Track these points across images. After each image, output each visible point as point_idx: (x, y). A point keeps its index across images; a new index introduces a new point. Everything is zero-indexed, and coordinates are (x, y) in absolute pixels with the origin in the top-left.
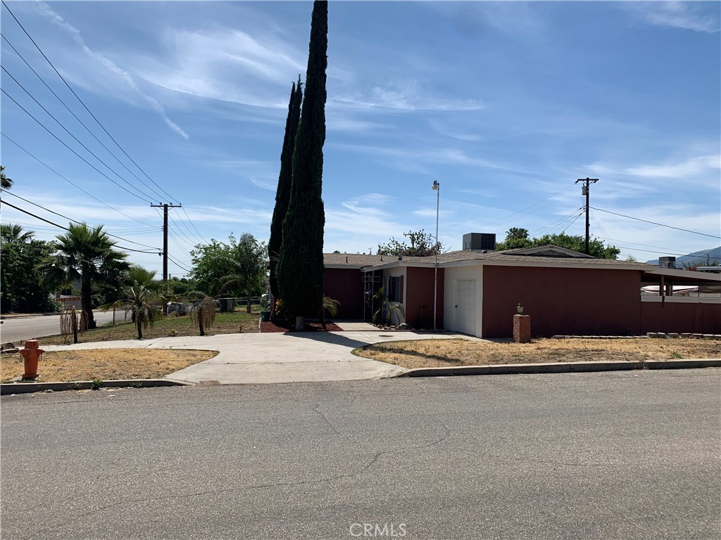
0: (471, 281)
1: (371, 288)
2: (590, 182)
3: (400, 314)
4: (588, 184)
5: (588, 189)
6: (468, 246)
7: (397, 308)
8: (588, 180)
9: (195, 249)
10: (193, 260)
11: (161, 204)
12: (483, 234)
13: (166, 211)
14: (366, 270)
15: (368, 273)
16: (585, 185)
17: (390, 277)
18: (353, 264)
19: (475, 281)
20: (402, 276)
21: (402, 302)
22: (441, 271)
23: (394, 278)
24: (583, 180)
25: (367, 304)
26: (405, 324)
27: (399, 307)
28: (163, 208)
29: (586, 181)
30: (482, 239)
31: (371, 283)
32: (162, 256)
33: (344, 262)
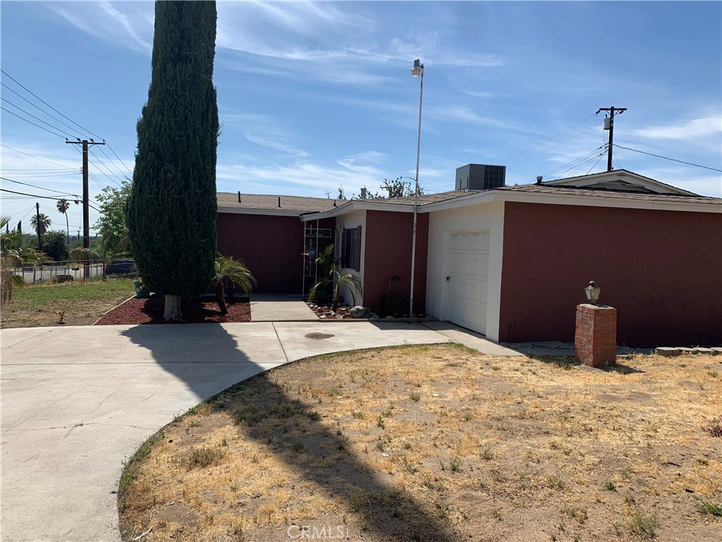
0: (477, 234)
1: (314, 246)
2: (615, 112)
3: (354, 290)
4: (612, 115)
5: (612, 122)
6: (465, 184)
7: (351, 280)
8: (613, 109)
9: (102, 193)
10: (102, 207)
11: (79, 140)
12: (487, 167)
13: (85, 148)
14: (306, 218)
15: (309, 223)
16: (609, 116)
17: (344, 229)
18: (289, 209)
19: (487, 233)
20: (360, 228)
21: (358, 270)
22: (424, 218)
23: (349, 231)
24: (606, 109)
25: (307, 272)
26: (360, 307)
27: (353, 279)
28: (82, 145)
29: (610, 111)
30: (486, 173)
31: (314, 240)
32: (81, 205)
33: (275, 206)
